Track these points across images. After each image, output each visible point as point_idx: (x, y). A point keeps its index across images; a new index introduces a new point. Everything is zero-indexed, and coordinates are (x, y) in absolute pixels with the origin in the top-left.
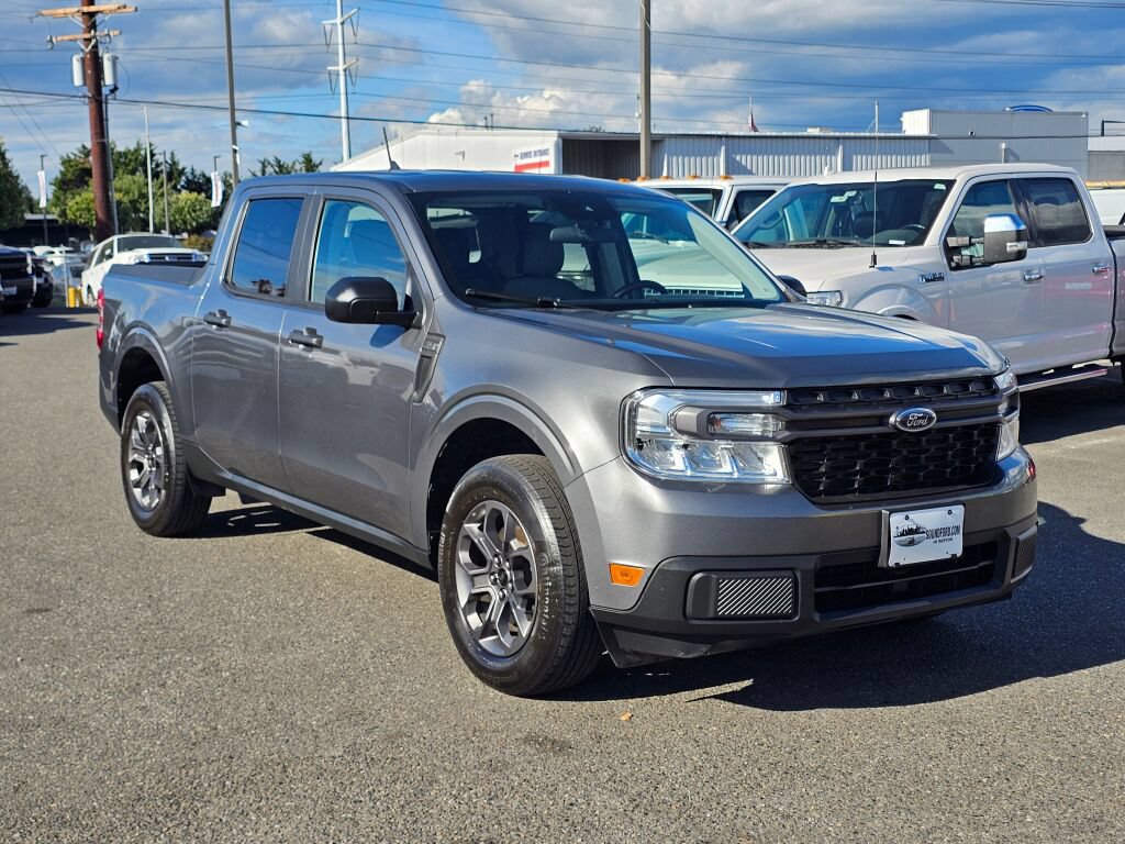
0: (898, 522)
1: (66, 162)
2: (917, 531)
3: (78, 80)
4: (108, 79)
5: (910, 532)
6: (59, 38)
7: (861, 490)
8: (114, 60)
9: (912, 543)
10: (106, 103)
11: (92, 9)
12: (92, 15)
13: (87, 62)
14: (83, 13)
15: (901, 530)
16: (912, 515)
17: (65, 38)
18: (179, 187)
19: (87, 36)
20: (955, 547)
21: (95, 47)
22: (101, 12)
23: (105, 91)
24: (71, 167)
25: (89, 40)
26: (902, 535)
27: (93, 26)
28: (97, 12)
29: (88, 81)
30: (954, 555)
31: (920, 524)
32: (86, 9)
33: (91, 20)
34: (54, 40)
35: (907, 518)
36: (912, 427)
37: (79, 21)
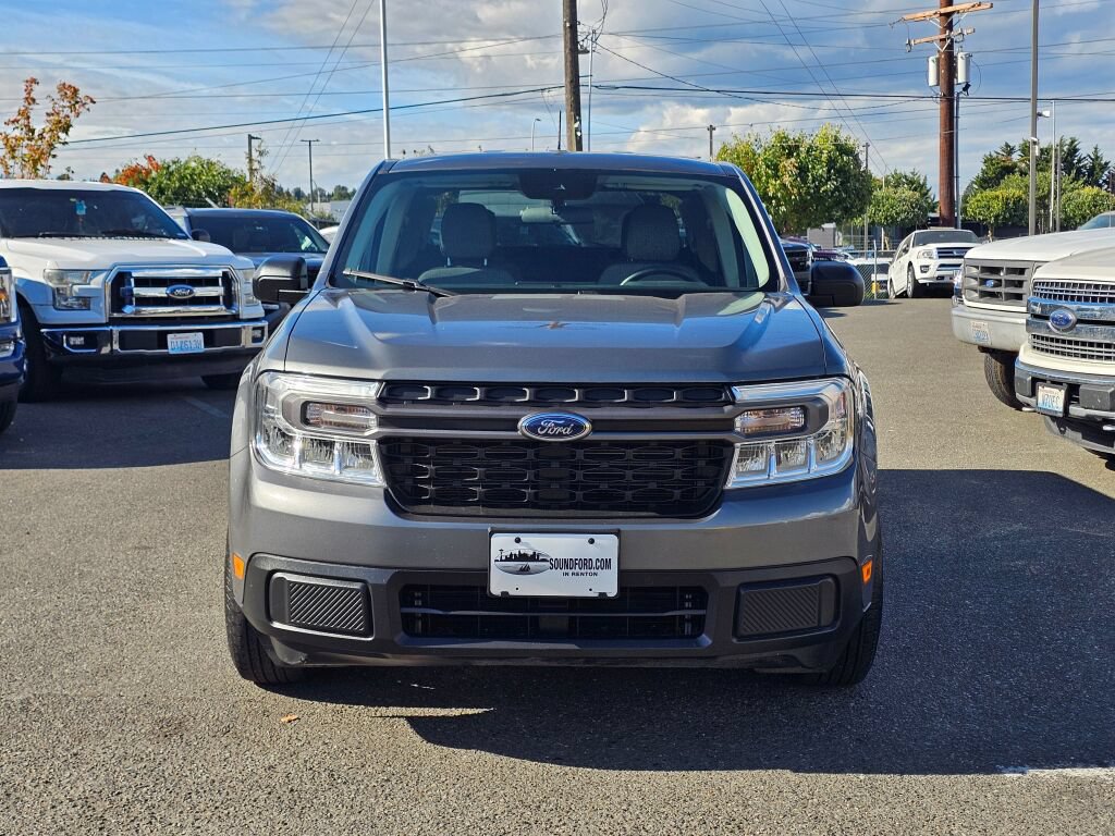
0: (502, 544)
1: (989, 160)
2: (534, 557)
3: (932, 80)
4: (961, 77)
5: (522, 557)
6: (918, 41)
7: (483, 503)
8: (968, 58)
9: (525, 571)
10: (958, 102)
11: (950, 9)
12: (948, 15)
13: (942, 62)
14: (941, 15)
15: (508, 554)
16: (524, 538)
17: (923, 40)
18: (1101, 182)
19: (943, 36)
20: (607, 584)
21: (951, 47)
22: (958, 11)
23: (958, 89)
24: (993, 165)
25: (944, 40)
26: (507, 559)
27: (950, 27)
28: (953, 12)
29: (942, 81)
30: (603, 595)
31: (539, 550)
32: (943, 11)
33: (948, 21)
34: (912, 43)
35: (518, 541)
36: (546, 435)
37: (937, 23)
